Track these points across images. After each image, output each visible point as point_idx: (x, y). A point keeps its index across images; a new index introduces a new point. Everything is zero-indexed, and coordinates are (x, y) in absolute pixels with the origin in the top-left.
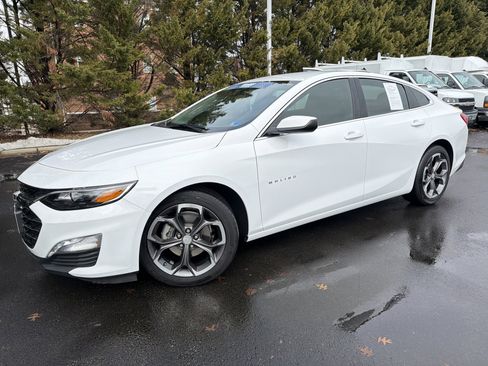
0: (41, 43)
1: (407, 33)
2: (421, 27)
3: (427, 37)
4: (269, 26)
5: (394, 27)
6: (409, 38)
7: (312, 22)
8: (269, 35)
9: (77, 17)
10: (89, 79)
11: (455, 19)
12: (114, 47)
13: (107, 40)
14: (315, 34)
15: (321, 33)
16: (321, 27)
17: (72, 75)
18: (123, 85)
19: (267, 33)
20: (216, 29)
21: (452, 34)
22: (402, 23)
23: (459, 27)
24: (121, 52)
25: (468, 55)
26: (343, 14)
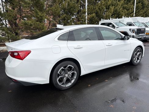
0: (15, 14)
1: (128, 10)
2: (132, 8)
3: (133, 11)
4: (86, 8)
5: (124, 8)
6: (128, 11)
7: (99, 7)
8: (87, 11)
9: (27, 5)
10: (31, 25)
11: (142, 6)
12: (39, 15)
13: (37, 12)
14: (101, 10)
15: (102, 10)
16: (102, 8)
17: (26, 24)
18: (41, 27)
19: (86, 10)
20: (70, 9)
21: (141, 10)
22: (126, 7)
23: (143, 8)
24: (41, 16)
25: (146, 17)
26: (109, 4)
